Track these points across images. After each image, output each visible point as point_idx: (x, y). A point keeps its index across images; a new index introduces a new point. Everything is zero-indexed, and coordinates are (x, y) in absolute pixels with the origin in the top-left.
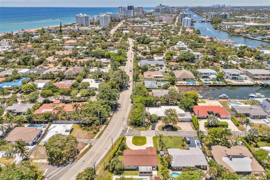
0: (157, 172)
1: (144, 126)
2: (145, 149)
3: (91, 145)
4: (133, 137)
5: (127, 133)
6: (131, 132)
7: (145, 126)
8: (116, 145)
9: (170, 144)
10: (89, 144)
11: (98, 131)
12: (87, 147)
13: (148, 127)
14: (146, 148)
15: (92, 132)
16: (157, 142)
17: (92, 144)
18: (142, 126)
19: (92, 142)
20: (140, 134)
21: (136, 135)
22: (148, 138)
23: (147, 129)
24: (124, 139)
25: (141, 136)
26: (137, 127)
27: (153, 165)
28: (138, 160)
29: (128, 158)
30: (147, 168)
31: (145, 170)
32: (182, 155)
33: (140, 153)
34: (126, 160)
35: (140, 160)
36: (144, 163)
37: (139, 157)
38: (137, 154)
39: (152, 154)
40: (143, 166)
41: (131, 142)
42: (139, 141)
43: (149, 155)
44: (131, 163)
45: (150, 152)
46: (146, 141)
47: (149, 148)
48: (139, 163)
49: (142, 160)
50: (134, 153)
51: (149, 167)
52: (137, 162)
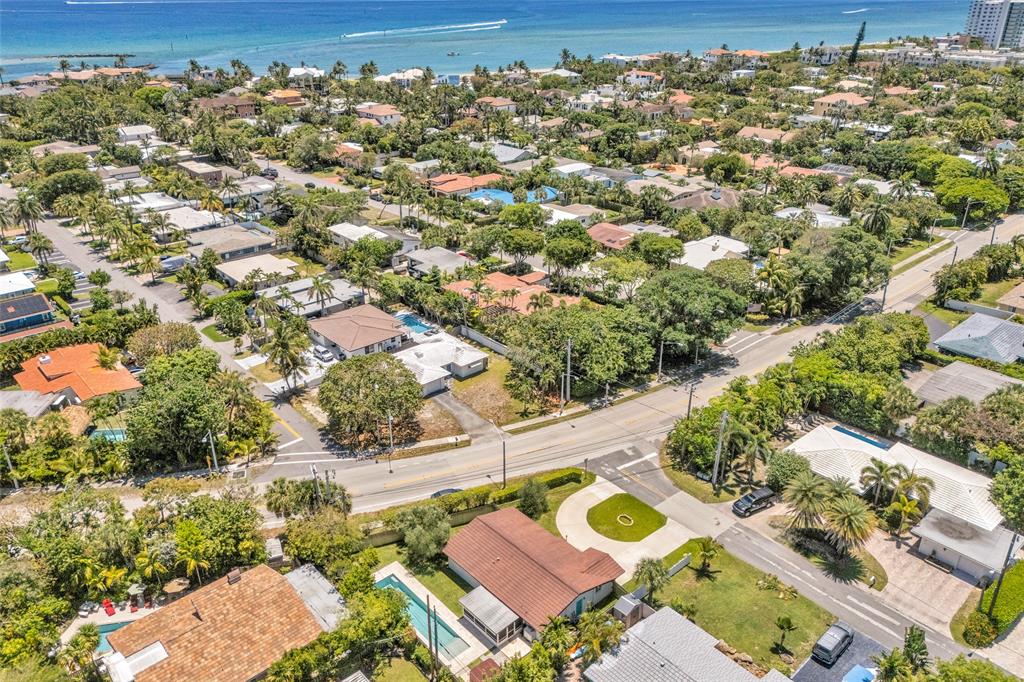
1: (714, 480)
4: (621, 491)
5: (619, 468)
6: (639, 473)
7: (720, 483)
11: (543, 413)
12: (452, 439)
13: (731, 492)
15: (521, 407)
17: (473, 441)
18: (707, 478)
19: (482, 435)
20: (662, 500)
21: (641, 492)
22: (671, 527)
23: (716, 498)
24: (579, 482)
25: (656, 508)
26: (688, 469)
27: (529, 616)
28: (500, 562)
29: (481, 535)
30: (499, 609)
31: (480, 610)
32: (676, 667)
33: (539, 548)
34: (466, 539)
35: (508, 569)
36: (508, 585)
37: (514, 556)
38: (524, 542)
39: (566, 578)
40: (493, 597)
41: (592, 503)
42: (621, 516)
43: (556, 573)
44: (472, 556)
45: (576, 570)
46: (647, 536)
47: (596, 555)
48: (492, 573)
49: (511, 575)
50: (520, 533)
51: (506, 613)
52: (492, 568)
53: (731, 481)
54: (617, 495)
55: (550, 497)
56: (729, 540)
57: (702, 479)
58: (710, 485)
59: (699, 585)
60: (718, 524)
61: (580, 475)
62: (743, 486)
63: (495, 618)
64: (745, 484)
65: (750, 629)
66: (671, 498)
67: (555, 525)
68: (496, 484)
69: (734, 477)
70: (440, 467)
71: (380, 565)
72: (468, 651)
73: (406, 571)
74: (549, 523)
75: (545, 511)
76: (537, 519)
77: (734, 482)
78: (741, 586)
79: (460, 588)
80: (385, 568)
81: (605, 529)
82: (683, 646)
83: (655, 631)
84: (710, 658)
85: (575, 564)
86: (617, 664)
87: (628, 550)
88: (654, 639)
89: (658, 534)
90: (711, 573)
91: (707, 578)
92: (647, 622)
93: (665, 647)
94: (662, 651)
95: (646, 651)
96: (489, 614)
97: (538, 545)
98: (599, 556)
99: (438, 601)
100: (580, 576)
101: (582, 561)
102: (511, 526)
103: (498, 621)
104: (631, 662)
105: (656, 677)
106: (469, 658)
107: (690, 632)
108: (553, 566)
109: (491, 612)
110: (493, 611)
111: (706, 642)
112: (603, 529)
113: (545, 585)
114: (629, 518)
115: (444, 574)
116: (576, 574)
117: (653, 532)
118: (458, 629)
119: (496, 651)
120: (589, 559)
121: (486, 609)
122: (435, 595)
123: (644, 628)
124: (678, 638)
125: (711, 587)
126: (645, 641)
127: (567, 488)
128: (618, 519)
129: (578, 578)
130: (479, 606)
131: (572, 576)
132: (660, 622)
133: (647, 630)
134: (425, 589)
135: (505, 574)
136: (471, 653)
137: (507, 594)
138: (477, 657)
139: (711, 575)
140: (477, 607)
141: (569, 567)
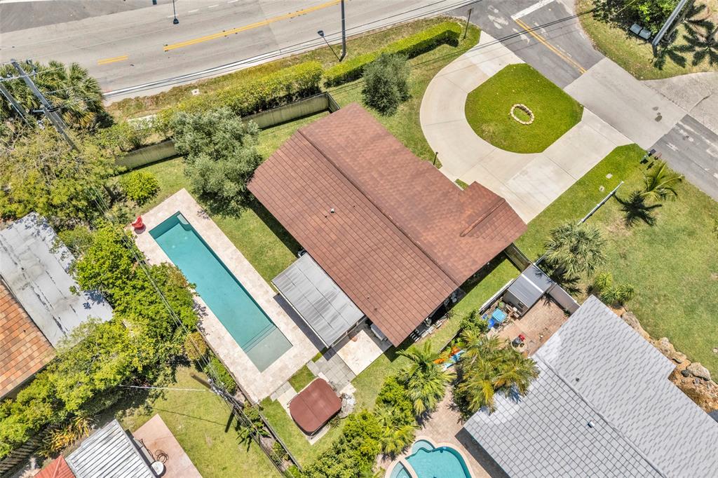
0: (376, 363)
1: (657, 40)
4: (516, 60)
5: (515, 17)
6: (545, 26)
7: (664, 42)
13: (681, 61)
18: (646, 35)
20: (577, 75)
21: (546, 60)
22: (589, 126)
23: (656, 70)
24: (455, 43)
25: (567, 90)
26: (617, 19)
27: (379, 316)
28: (335, 216)
29: (306, 164)
30: (333, 300)
31: (305, 301)
32: (614, 429)
33: (396, 189)
34: (283, 170)
35: (348, 228)
36: (348, 259)
37: (357, 208)
38: (373, 178)
39: (439, 251)
40: (326, 275)
41: (473, 83)
42: (515, 106)
43: (422, 242)
44: (292, 201)
45: (454, 231)
46: (553, 142)
47: (484, 200)
48: (324, 234)
49: (352, 240)
50: (366, 159)
51: (344, 307)
52: (323, 226)
53: (680, 41)
54: (509, 67)
55: (412, 71)
56: (674, 148)
57: (638, 36)
58: (649, 45)
59: (629, 233)
60: (659, 118)
61: (457, 35)
62: (698, 49)
63: (328, 315)
64: (701, 45)
65: (704, 316)
66: (590, 71)
67: (418, 124)
68: (331, 47)
69: (686, 33)
70: (249, 14)
71: (160, 195)
72: (291, 353)
73: (199, 208)
74: (410, 119)
75: (404, 99)
76: (391, 114)
77: (685, 43)
78: (691, 234)
79: (278, 239)
80: (167, 201)
81: (491, 131)
82: (620, 383)
83: (578, 353)
84: (664, 403)
85: (451, 219)
86: (516, 416)
87: (524, 168)
88: (577, 371)
89: (569, 138)
90: (647, 209)
91: (641, 220)
92: (565, 333)
93: (594, 387)
94: (590, 395)
95: (565, 396)
96: (319, 306)
97: (395, 183)
98: (490, 202)
99: (246, 262)
100: (459, 243)
101: (463, 211)
102: (353, 144)
103: (331, 321)
104: (539, 413)
105: (580, 445)
106: (290, 367)
107: (630, 350)
108: (418, 228)
109: (322, 303)
110: (325, 301)
111: (655, 369)
112: (490, 130)
113: (406, 263)
114: (528, 109)
115: (254, 213)
116: (454, 241)
117: (561, 135)
118: (274, 314)
119: (330, 353)
120: (472, 208)
121: (314, 297)
122: (242, 251)
123: (561, 348)
124: (612, 363)
125: (647, 238)
126: (563, 377)
127: (438, 56)
128: (512, 113)
129: (456, 250)
130: (303, 292)
131: (446, 247)
132: (584, 331)
133: (564, 350)
134: (227, 239)
135: (343, 238)
136: (294, 357)
137: (345, 272)
138: (302, 366)
139: (647, 212)
140: (301, 294)
141: (442, 227)
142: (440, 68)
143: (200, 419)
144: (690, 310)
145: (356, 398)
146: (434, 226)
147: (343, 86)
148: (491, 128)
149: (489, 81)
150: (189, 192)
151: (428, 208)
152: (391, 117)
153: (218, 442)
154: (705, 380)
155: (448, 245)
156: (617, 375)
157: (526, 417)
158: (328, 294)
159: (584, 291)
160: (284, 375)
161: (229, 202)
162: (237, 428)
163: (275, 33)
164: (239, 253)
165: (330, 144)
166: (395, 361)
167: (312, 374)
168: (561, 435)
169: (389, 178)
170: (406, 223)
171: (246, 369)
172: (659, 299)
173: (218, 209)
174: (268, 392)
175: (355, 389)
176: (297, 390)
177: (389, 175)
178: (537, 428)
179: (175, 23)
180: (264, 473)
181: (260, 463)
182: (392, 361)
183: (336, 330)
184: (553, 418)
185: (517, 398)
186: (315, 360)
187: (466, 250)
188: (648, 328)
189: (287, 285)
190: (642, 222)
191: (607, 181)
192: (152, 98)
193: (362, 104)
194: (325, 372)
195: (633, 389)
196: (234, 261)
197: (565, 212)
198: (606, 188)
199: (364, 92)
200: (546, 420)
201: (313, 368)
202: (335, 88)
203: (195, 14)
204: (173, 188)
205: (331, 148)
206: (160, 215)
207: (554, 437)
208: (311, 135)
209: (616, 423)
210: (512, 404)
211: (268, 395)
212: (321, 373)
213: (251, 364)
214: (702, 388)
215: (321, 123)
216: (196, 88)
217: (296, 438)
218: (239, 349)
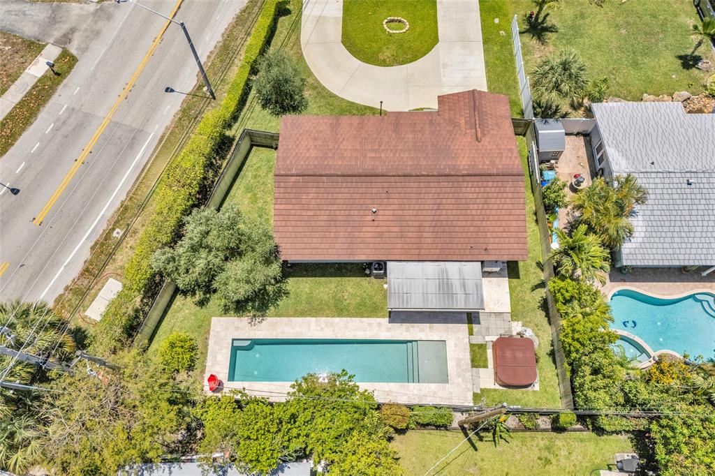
0: (512, 290)
2: (435, 106)
3: (65, 54)
8: (231, 62)
9: (599, 47)
10: (56, 43)
12: (38, 69)
14: (442, 99)
16: (509, 36)
17: (73, 50)
19: (73, 30)
24: (287, 12)
27: (493, 252)
28: (381, 213)
29: (311, 196)
30: (447, 275)
31: (430, 296)
32: (703, 172)
33: (398, 152)
34: (297, 218)
35: (400, 213)
36: (425, 235)
37: (390, 190)
38: (373, 159)
39: (483, 165)
40: (420, 263)
41: (335, 32)
42: (384, 23)
43: (464, 169)
44: (332, 235)
45: (471, 142)
46: (437, 27)
47: (462, 103)
48: (386, 235)
49: (413, 218)
50: (351, 150)
51: (460, 272)
52: (379, 229)
63: (458, 289)
65: (645, 61)
68: (192, 94)
71: (199, 344)
72: (450, 346)
73: (245, 320)
75: (301, 85)
79: (339, 279)
80: (211, 342)
81: (390, 56)
82: (672, 141)
83: (632, 147)
84: (703, 130)
85: (457, 136)
86: (646, 223)
87: (441, 63)
88: (645, 159)
89: (443, 16)
90: (542, 23)
91: (547, 33)
92: (610, 142)
93: (665, 159)
94: (670, 166)
95: (658, 181)
96: (443, 290)
97: (391, 148)
98: (467, 100)
99: (337, 320)
100: (485, 147)
101: (458, 124)
102: (326, 148)
103: (465, 291)
104: (655, 207)
105: (697, 202)
106: (461, 357)
107: (651, 116)
108: (450, 163)
109: (443, 286)
110: (443, 282)
111: (675, 115)
112: (387, 56)
113: (471, 196)
114: (396, 18)
115: (295, 279)
116: (481, 150)
117: (436, 18)
118: (405, 333)
119: (475, 317)
120: (461, 116)
121: (433, 287)
122: (322, 315)
123: (621, 154)
124: (654, 135)
125: (564, 41)
126: (644, 170)
127: (285, 32)
128: (388, 30)
129: (490, 153)
130: (421, 292)
131: (482, 158)
132: (617, 130)
133: (624, 153)
134: (300, 319)
135: (404, 224)
136: (456, 347)
137: (435, 246)
138: (468, 347)
139: (545, 25)
140: (421, 295)
141: (461, 147)
142: (298, 39)
143: (448, 464)
144: (635, 64)
145: (528, 327)
146: (456, 151)
147: (241, 116)
148: (386, 54)
149: (344, 20)
150: (221, 316)
151: (435, 143)
152: (309, 108)
153: (480, 464)
154: (689, 99)
155: (481, 155)
156: (664, 139)
157: (652, 218)
158: (439, 276)
159: (570, 111)
160: (465, 367)
161: (265, 290)
162: (481, 439)
163: (127, 123)
164: (323, 319)
165: (311, 163)
166: (521, 276)
167: (482, 345)
168: (681, 207)
169: (383, 147)
170: (438, 167)
171: (435, 393)
172: (614, 74)
173: (263, 304)
174: (469, 390)
175: (520, 322)
176: (486, 367)
177: (380, 146)
178: (665, 218)
179: (15, 194)
180: (535, 445)
181: (523, 442)
182: (518, 278)
183: (475, 292)
184: (666, 202)
185: (634, 212)
186: (471, 333)
187: (494, 147)
188: (628, 98)
189: (403, 300)
190: (549, 34)
191: (499, 25)
192: (82, 274)
193: (274, 118)
194: (488, 334)
195: (681, 138)
196: (326, 328)
197: (500, 69)
198: (504, 30)
199: (264, 106)
200: (664, 207)
201: (477, 340)
202: (237, 124)
203: (26, 169)
204: (204, 327)
205: (315, 165)
206: (219, 358)
207: (679, 213)
208: (289, 170)
209: (699, 167)
210: (636, 219)
211: (472, 393)
212: (486, 337)
213: (433, 386)
214: (692, 105)
215: (283, 154)
216: (114, 229)
217: (524, 398)
218: (411, 385)
